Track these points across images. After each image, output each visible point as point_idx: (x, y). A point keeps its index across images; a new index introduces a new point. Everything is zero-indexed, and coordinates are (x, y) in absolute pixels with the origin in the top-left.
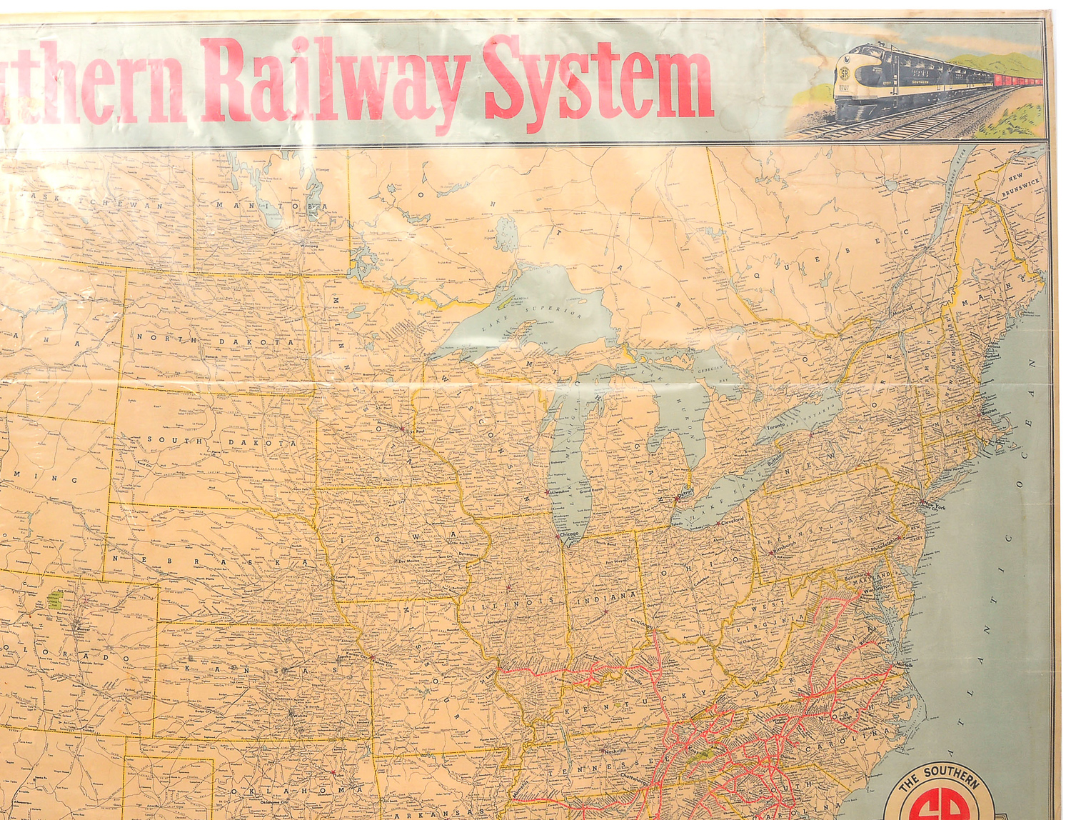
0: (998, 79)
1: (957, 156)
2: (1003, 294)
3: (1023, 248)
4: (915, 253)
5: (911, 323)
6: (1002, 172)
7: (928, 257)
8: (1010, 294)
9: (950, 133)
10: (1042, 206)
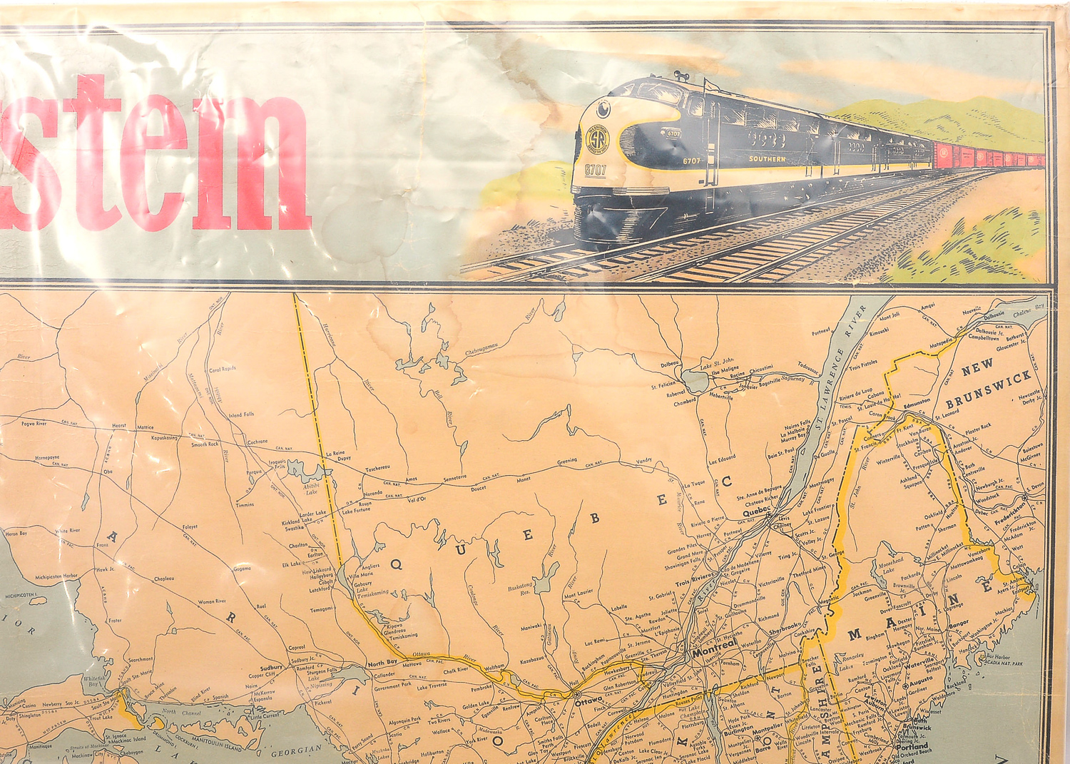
0: (944, 153)
1: (847, 321)
2: (942, 618)
3: (990, 519)
4: (746, 526)
5: (732, 674)
6: (946, 357)
7: (774, 536)
8: (956, 616)
9: (832, 269)
10: (1036, 430)
